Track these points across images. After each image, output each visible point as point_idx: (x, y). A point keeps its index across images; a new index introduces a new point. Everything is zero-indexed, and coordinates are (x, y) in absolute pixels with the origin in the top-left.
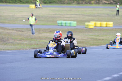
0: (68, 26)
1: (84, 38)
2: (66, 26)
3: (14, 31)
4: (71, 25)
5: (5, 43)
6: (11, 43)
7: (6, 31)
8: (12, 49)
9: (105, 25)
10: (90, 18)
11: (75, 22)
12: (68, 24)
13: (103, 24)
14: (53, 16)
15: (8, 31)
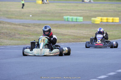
0: (74, 21)
1: (90, 34)
2: (72, 21)
3: (21, 26)
4: (78, 21)
5: (11, 38)
6: (18, 38)
7: (13, 26)
8: (18, 44)
9: (111, 21)
10: (96, 13)
11: (82, 18)
12: (74, 19)
13: (109, 20)
14: (59, 11)
15: (15, 26)
